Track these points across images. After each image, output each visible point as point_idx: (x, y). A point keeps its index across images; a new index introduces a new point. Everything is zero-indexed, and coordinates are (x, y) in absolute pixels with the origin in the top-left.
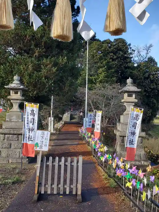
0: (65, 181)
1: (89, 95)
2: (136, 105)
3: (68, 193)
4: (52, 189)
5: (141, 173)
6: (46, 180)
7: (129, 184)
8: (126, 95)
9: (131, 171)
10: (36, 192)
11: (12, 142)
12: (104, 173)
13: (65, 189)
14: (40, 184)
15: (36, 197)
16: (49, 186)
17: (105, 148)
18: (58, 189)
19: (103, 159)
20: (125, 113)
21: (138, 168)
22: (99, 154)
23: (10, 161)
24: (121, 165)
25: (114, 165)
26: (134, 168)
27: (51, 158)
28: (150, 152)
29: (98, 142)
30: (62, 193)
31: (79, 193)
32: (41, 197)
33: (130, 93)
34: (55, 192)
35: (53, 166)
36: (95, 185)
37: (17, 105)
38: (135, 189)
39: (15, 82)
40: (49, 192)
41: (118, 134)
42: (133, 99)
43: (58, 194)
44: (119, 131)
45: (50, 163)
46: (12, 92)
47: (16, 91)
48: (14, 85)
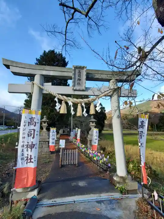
0: (71, 159)
1: (73, 121)
2: (95, 127)
3: (72, 163)
4: (66, 163)
5: (99, 154)
6: (64, 159)
7: (95, 159)
8: (91, 123)
9: (95, 154)
10: (60, 164)
11: (43, 145)
12: (84, 156)
13: (71, 162)
14: (62, 161)
15: (60, 166)
16: (65, 162)
17: (84, 146)
18: (69, 162)
19: (83, 150)
20: (91, 130)
21: (98, 152)
22: (81, 148)
23: (43, 154)
24: (91, 152)
25: (88, 152)
26: (96, 152)
27: (66, 150)
28: (101, 146)
29: (80, 143)
30: (70, 164)
31: (77, 163)
32: (62, 166)
33: (93, 122)
34: (67, 164)
35: (67, 154)
36: (82, 161)
37: (45, 128)
38: (97, 161)
39: (44, 118)
40: (65, 164)
41: (89, 139)
42: (94, 124)
43: (69, 164)
44: (89, 138)
45: (65, 152)
46: (43, 123)
47: (45, 122)
48: (44, 120)
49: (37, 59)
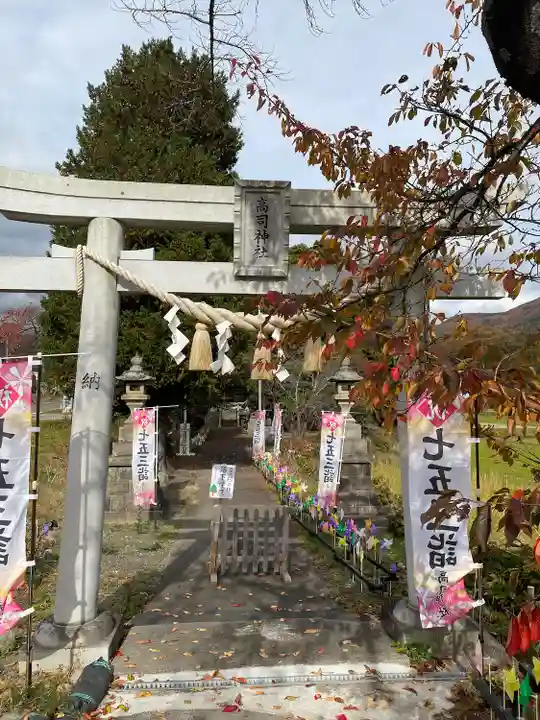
3: (265, 570)
8: (340, 386)
13: (261, 564)
30: (255, 570)
34: (244, 570)
46: (128, 388)
47: (135, 384)
48: (133, 373)
49: (90, 87)
